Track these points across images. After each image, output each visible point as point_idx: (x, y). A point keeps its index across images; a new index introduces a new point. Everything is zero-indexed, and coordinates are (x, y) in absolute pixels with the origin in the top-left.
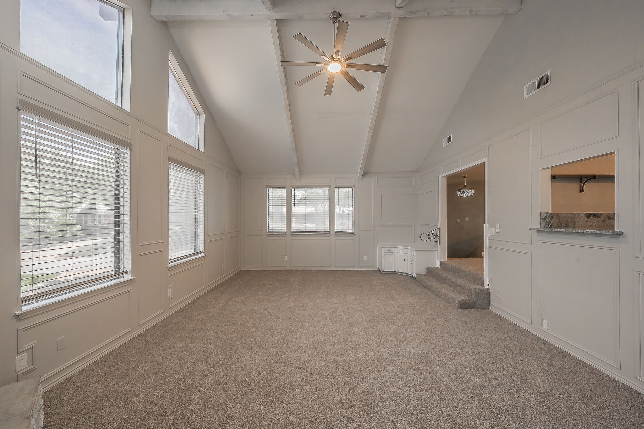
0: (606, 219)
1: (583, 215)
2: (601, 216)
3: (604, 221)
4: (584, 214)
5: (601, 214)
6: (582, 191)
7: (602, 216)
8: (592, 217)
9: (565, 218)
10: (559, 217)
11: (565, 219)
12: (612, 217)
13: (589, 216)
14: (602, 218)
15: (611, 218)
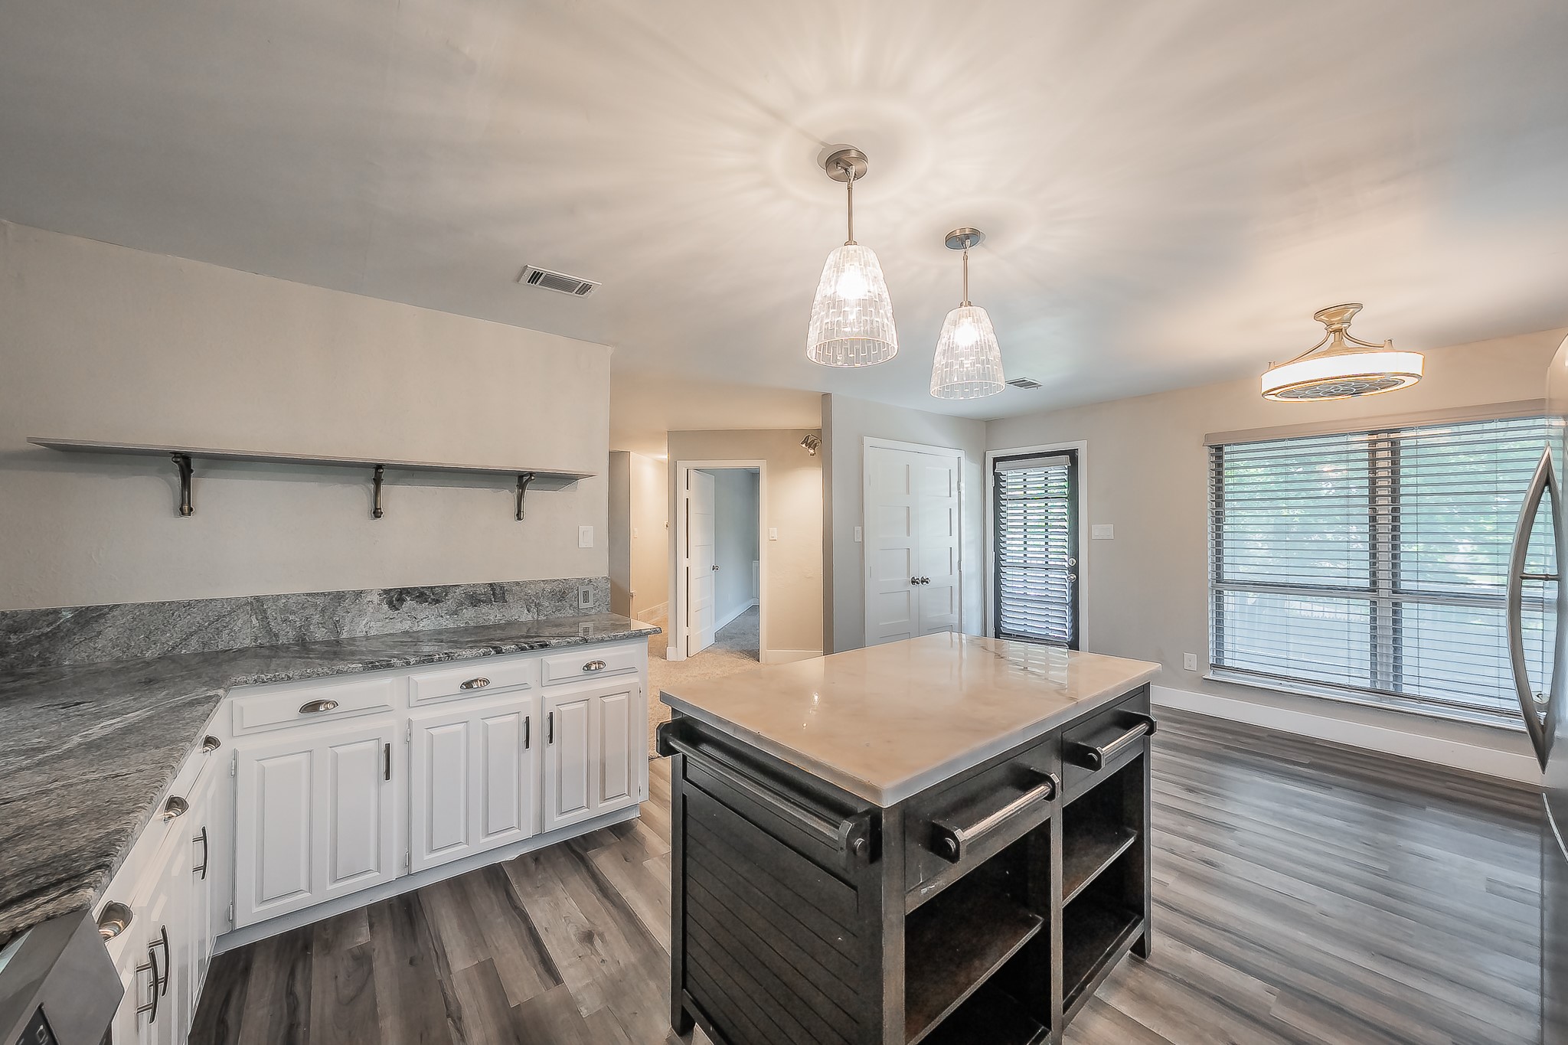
0: (462, 604)
1: (376, 599)
2: (446, 595)
3: (456, 613)
4: (380, 595)
5: (446, 589)
6: (377, 513)
7: (450, 596)
8: (409, 603)
9: (293, 613)
10: (265, 611)
11: (291, 617)
12: (483, 598)
13: (401, 600)
14: (450, 603)
15: (480, 601)
